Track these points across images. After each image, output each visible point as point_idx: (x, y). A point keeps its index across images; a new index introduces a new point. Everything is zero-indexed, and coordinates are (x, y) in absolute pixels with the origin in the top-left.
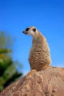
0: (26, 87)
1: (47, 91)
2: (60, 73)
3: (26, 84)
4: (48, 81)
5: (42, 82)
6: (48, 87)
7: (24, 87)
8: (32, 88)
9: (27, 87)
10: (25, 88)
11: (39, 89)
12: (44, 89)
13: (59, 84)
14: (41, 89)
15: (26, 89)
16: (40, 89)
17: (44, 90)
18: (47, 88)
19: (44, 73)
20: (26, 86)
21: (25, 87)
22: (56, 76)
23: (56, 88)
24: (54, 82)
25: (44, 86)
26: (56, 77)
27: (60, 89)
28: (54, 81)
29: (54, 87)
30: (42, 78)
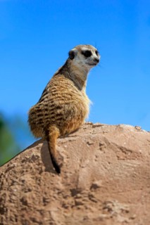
0: (23, 181)
1: (76, 186)
2: (110, 140)
3: (23, 171)
4: (79, 161)
5: (64, 165)
6: (78, 177)
7: (17, 180)
8: (40, 180)
9: (26, 179)
10: (21, 183)
11: (57, 184)
12: (69, 181)
13: (109, 168)
14: (63, 183)
15: (22, 185)
16: (59, 182)
17: (69, 185)
18: (78, 180)
19: (70, 141)
20: (23, 178)
21: (20, 180)
22: (99, 147)
23: (100, 177)
24: (95, 163)
25: (68, 174)
26: (101, 149)
27: (111, 179)
28: (94, 161)
29: (94, 175)
30: (63, 155)
